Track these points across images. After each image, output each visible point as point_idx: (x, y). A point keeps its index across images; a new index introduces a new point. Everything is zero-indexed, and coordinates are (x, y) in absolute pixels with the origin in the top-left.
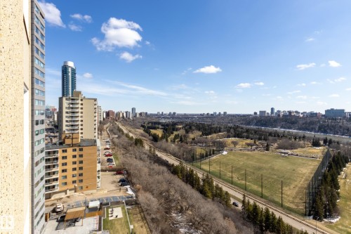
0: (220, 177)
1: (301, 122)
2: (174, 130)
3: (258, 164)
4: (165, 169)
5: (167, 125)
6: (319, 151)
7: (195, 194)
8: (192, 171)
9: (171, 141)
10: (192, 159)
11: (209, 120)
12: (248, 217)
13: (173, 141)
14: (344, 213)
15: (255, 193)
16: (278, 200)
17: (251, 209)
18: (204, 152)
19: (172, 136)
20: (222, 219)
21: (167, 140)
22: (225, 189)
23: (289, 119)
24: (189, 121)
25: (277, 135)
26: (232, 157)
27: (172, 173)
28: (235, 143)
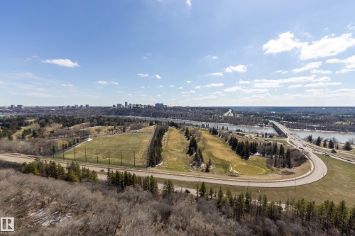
0: (86, 160)
1: (143, 111)
2: (21, 125)
3: (118, 143)
4: (11, 171)
5: (8, 120)
6: (153, 128)
7: (60, 183)
8: (54, 164)
9: (19, 138)
10: (53, 151)
11: (70, 112)
12: (113, 183)
13: (23, 137)
14: (165, 159)
15: (116, 164)
16: (132, 163)
17: (114, 176)
18: (66, 143)
19: (20, 132)
20: (90, 194)
21: (10, 138)
22: (91, 169)
23: (137, 110)
24: (44, 114)
25: (130, 121)
26: (96, 142)
27: (24, 172)
28: (98, 131)
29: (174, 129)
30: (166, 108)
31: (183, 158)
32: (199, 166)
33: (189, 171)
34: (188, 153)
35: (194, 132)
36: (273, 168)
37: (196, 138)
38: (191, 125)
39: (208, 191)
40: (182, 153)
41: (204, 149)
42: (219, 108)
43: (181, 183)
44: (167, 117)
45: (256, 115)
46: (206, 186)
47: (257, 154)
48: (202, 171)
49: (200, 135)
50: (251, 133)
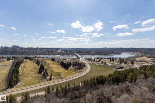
14: (22, 80)
29: (29, 61)
30: (22, 49)
31: (36, 77)
32: (46, 78)
33: (40, 83)
34: (39, 73)
35: (42, 61)
36: (77, 71)
37: (44, 64)
38: (40, 57)
39: (51, 89)
40: (35, 74)
41: (48, 69)
42: (55, 48)
44: (23, 54)
45: (70, 51)
46: (50, 87)
47: (71, 67)
48: (48, 80)
49: (45, 62)
50: (69, 59)
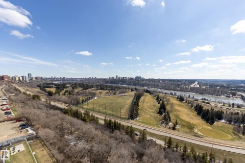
0: (93, 110)
1: (127, 82)
2: (64, 88)
3: (111, 102)
4: (59, 112)
5: (59, 85)
6: (133, 93)
7: (80, 122)
8: (77, 110)
9: (63, 94)
10: (77, 103)
11: (86, 81)
12: (107, 126)
13: (64, 94)
14: (141, 115)
15: (110, 115)
16: (119, 115)
17: (108, 122)
18: (84, 99)
19: (63, 92)
20: (95, 131)
21: (59, 94)
22: (96, 116)
23: (123, 81)
24: (74, 82)
25: (119, 88)
26: (99, 100)
27: (64, 113)
28: (101, 93)
29: (148, 94)
30: (143, 80)
31: (155, 117)
32: (167, 124)
33: (159, 127)
34: (159, 113)
35: (164, 98)
36: (241, 135)
37: (165, 103)
38: (161, 92)
39: (174, 145)
40: (153, 112)
41: (171, 111)
42: (186, 80)
43: (152, 135)
44: (143, 86)
45: (222, 86)
46: (172, 140)
47: (223, 121)
48: (170, 128)
49: (168, 101)
